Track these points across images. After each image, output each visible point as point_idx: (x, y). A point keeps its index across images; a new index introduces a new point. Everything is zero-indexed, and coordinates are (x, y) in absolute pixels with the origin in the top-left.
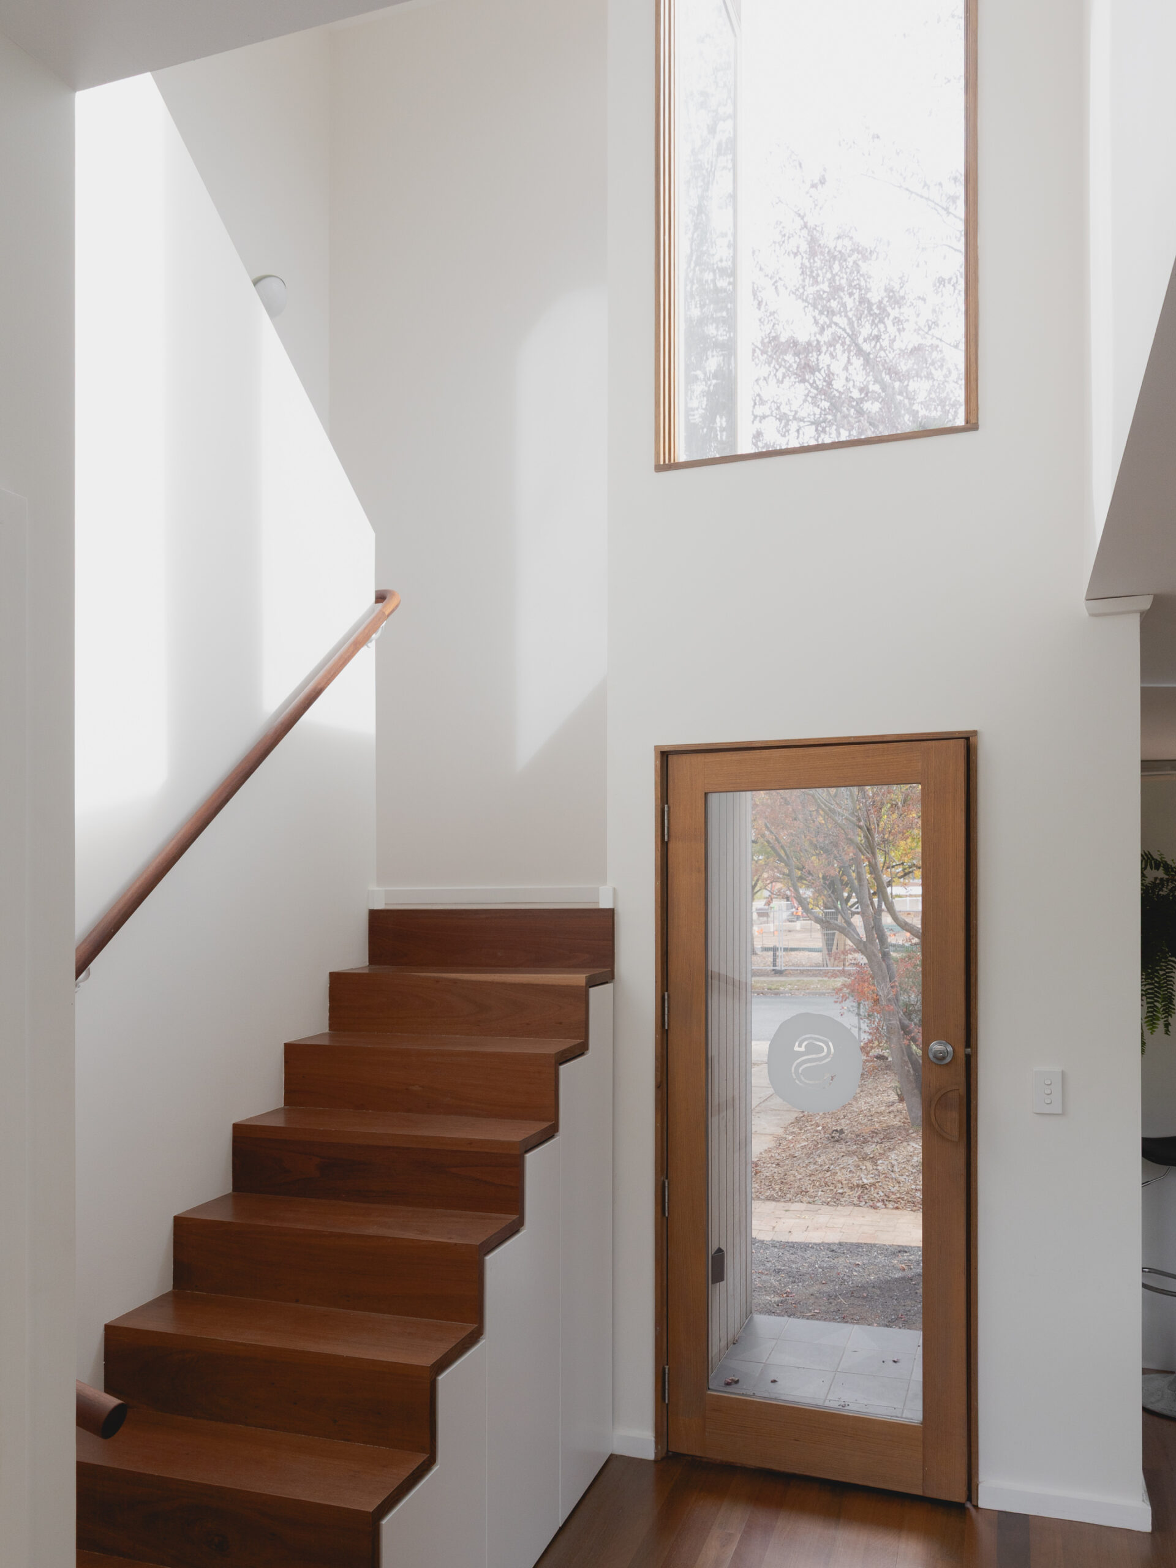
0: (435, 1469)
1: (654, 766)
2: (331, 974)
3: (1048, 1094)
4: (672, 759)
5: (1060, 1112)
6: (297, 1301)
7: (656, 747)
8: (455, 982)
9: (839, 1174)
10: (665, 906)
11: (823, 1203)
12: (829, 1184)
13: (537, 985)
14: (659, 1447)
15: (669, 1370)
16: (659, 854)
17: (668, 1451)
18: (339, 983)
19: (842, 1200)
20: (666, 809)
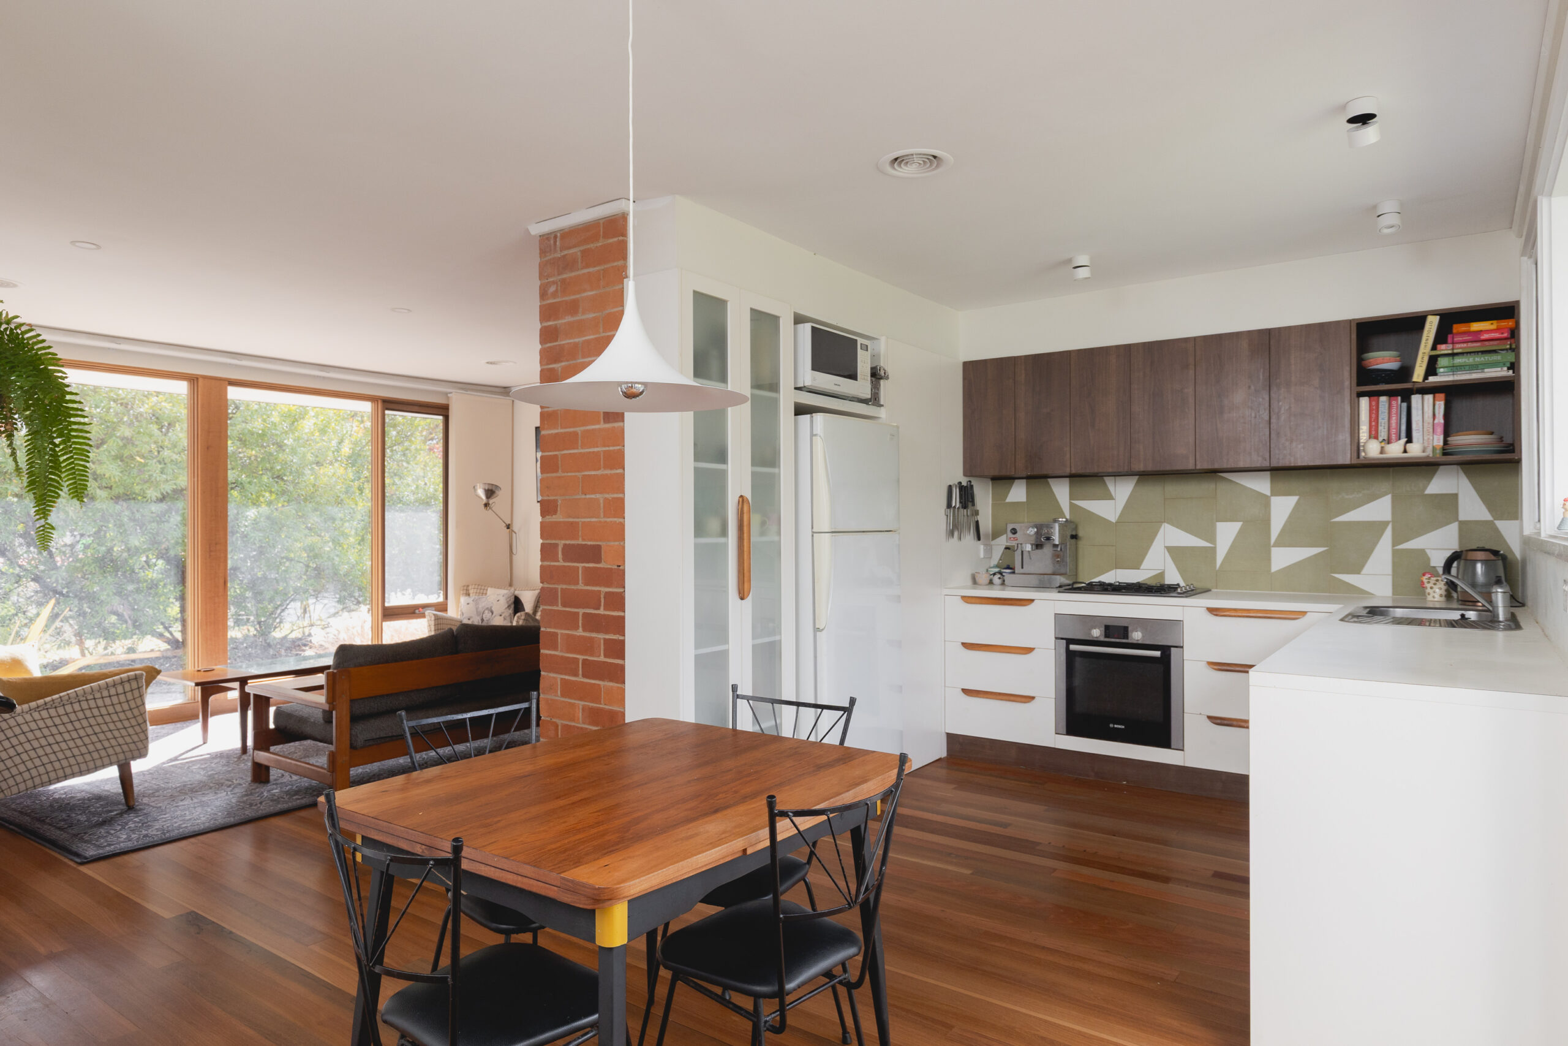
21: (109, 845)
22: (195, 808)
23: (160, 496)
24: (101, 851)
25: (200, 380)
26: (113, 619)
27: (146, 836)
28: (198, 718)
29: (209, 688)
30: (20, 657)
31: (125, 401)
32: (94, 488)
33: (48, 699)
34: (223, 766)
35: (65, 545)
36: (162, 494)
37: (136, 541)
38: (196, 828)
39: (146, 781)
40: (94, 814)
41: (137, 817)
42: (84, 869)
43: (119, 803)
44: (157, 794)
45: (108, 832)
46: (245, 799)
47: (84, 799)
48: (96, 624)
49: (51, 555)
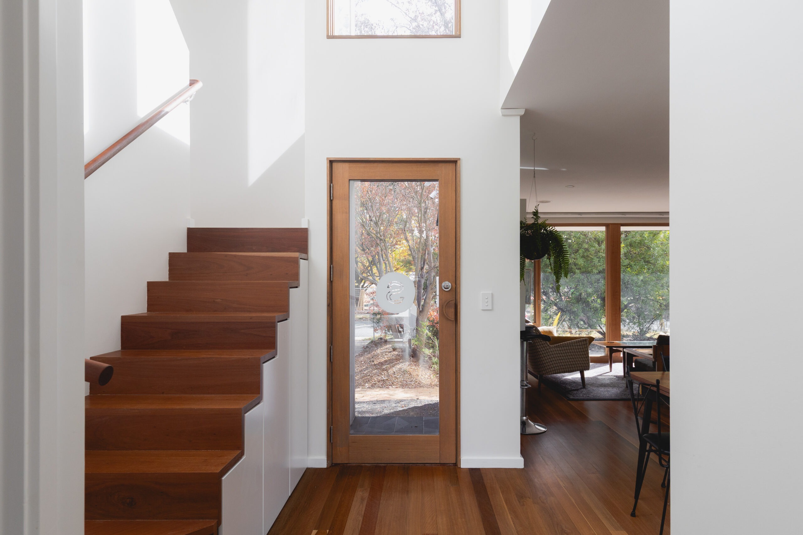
0: (244, 458)
1: (326, 167)
2: (170, 254)
3: (487, 302)
4: (335, 165)
5: (491, 309)
6: (163, 393)
7: (327, 158)
8: (235, 256)
9: (373, 377)
10: (331, 227)
11: (368, 388)
12: (370, 380)
13: (276, 257)
14: (329, 462)
15: (333, 428)
16: (329, 205)
17: (332, 463)
18: (173, 258)
19: (375, 386)
20: (332, 185)
21: (577, 397)
22: (605, 392)
23: (598, 272)
24: (574, 398)
25: (610, 225)
26: (582, 323)
27: (588, 396)
28: (609, 363)
29: (612, 350)
30: (551, 331)
31: (585, 234)
32: (575, 269)
33: (559, 344)
34: (617, 380)
35: (565, 292)
36: (599, 271)
37: (590, 290)
38: (605, 398)
39: (589, 380)
40: (573, 387)
41: (586, 390)
42: (570, 402)
43: (580, 385)
44: (593, 385)
45: (577, 393)
46: (623, 392)
47: (570, 382)
48: (576, 324)
49: (561, 296)
